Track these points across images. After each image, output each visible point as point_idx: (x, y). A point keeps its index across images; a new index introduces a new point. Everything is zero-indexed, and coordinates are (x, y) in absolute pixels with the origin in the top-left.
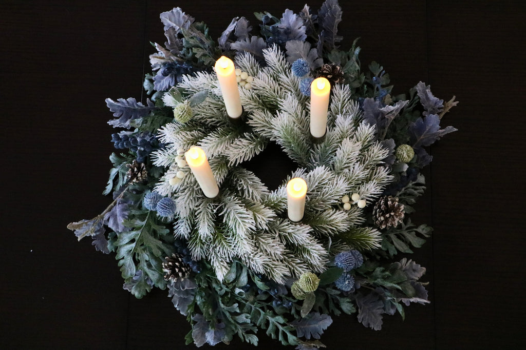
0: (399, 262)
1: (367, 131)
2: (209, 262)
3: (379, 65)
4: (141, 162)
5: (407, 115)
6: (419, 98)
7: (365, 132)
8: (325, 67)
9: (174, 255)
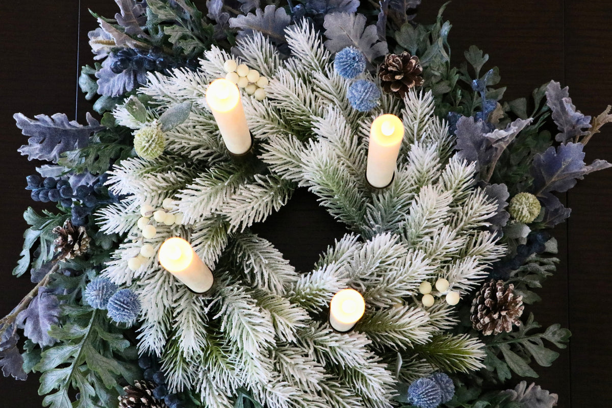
0: (513, 389)
1: (461, 173)
2: (198, 396)
3: (481, 52)
4: (79, 225)
5: (529, 140)
6: (550, 110)
7: (458, 174)
8: (391, 61)
9: (138, 384)
